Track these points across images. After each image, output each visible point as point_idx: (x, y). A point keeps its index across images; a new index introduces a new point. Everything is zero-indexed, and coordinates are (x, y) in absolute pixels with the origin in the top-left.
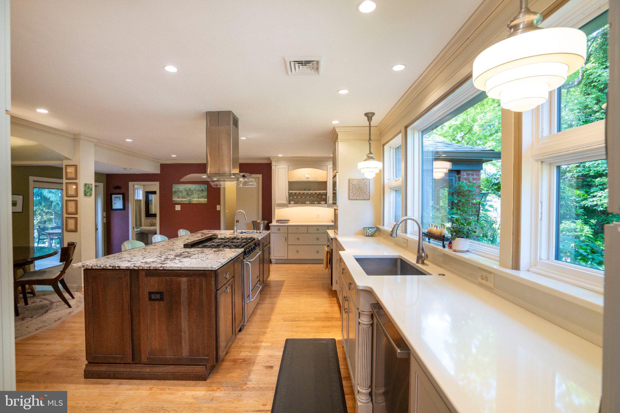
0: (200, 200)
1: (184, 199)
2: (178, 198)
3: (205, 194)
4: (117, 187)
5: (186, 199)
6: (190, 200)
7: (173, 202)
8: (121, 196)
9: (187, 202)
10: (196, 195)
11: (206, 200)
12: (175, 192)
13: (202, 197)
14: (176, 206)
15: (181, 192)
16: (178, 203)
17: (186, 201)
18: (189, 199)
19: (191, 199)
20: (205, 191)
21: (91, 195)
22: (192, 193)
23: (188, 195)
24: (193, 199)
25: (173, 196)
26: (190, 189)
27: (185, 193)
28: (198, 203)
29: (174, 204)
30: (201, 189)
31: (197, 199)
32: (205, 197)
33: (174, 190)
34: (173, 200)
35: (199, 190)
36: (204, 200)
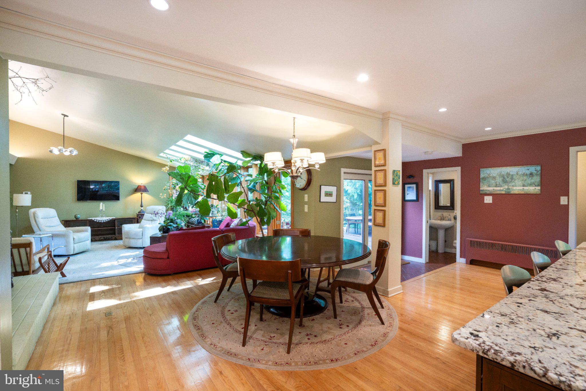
0: (525, 188)
1: (499, 188)
2: (489, 186)
3: (537, 179)
4: (411, 176)
5: (502, 188)
6: (508, 189)
7: (481, 192)
8: (414, 186)
9: (503, 192)
10: (518, 182)
11: (539, 188)
12: (485, 179)
13: (531, 185)
14: (486, 197)
15: (494, 178)
16: (488, 192)
17: (503, 190)
18: (506, 187)
19: (510, 187)
20: (537, 175)
21: (398, 184)
22: (512, 179)
23: (505, 181)
24: (515, 188)
25: (481, 184)
26: (508, 174)
27: (499, 180)
28: (523, 193)
29: (482, 194)
30: (528, 172)
31: (522, 188)
32: (536, 184)
33: (482, 176)
34: (481, 189)
35: (524, 175)
36: (535, 189)
